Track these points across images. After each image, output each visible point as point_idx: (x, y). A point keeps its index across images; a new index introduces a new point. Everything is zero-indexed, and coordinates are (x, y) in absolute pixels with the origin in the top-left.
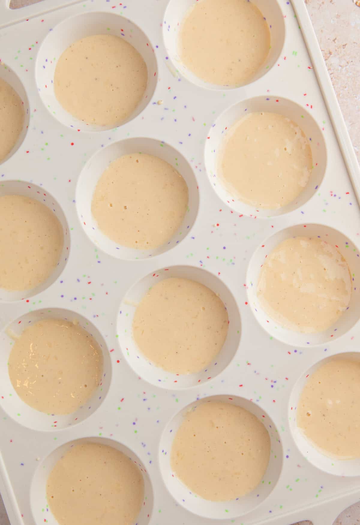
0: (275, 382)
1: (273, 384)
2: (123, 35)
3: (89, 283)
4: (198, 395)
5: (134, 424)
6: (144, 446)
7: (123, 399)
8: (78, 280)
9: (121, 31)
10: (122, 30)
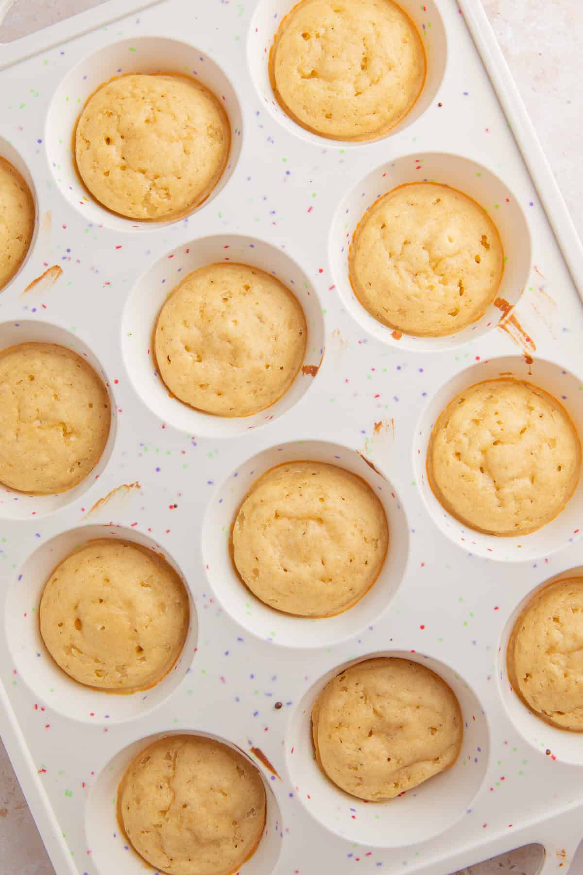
0: (64, 258)
1: (67, 255)
2: (353, 810)
3: (377, 396)
4: (186, 226)
5: (288, 173)
6: (269, 139)
7: (309, 211)
8: (396, 399)
9: (356, 816)
10: (353, 817)
